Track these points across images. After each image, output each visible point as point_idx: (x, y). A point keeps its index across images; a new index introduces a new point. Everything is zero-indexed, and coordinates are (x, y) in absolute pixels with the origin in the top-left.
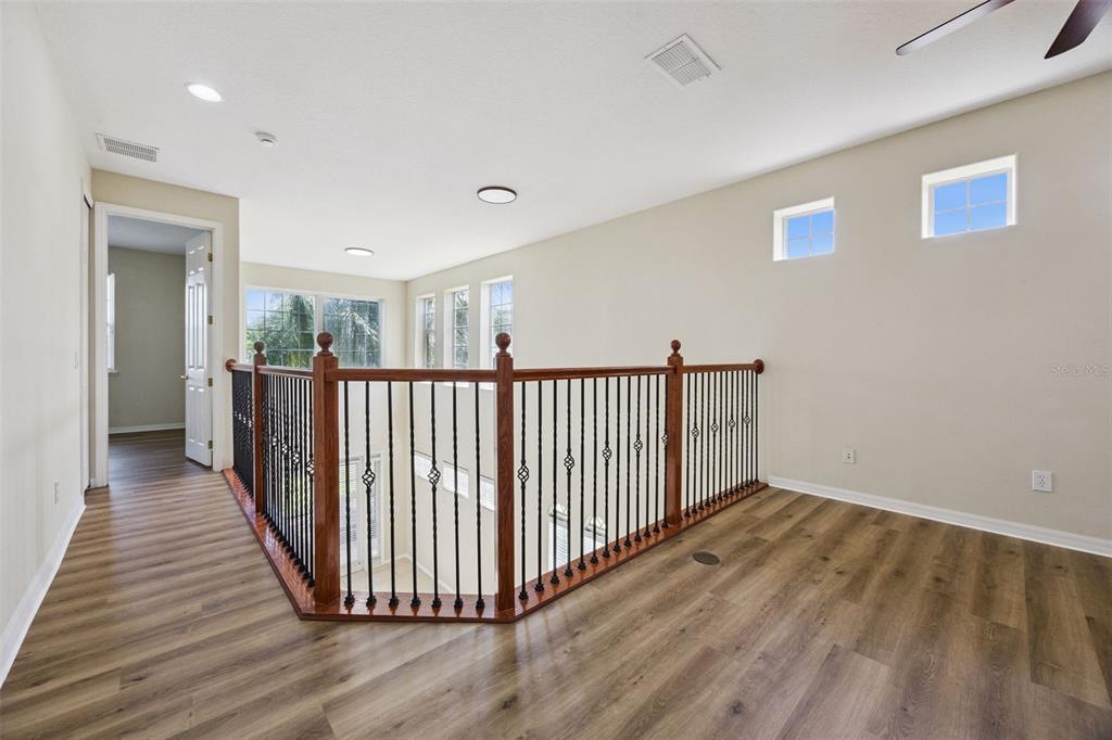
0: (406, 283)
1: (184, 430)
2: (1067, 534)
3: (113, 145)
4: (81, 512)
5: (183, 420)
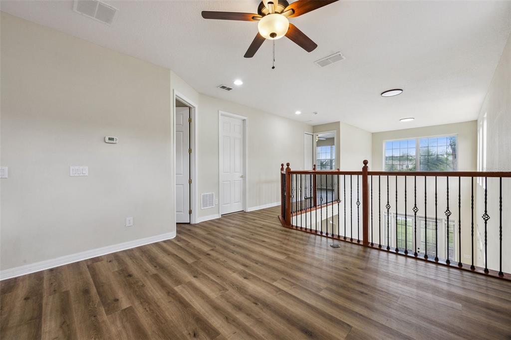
0: (476, 121)
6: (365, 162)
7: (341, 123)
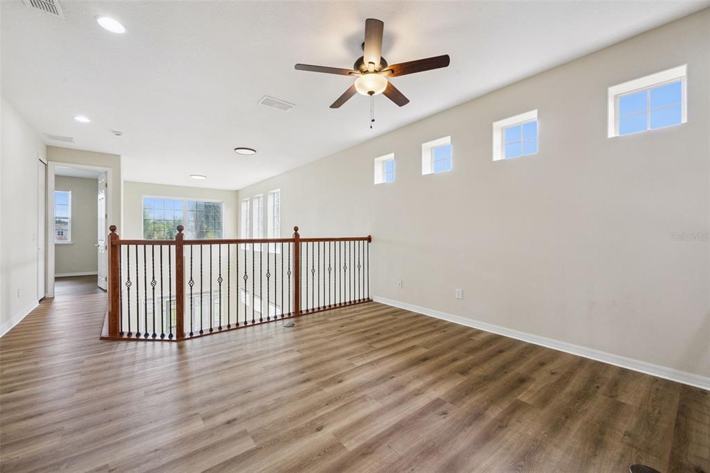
0: (237, 191)
1: (97, 275)
2: (465, 319)
3: (51, 137)
4: (36, 306)
5: (97, 270)
6: (296, 229)
7: (123, 158)
